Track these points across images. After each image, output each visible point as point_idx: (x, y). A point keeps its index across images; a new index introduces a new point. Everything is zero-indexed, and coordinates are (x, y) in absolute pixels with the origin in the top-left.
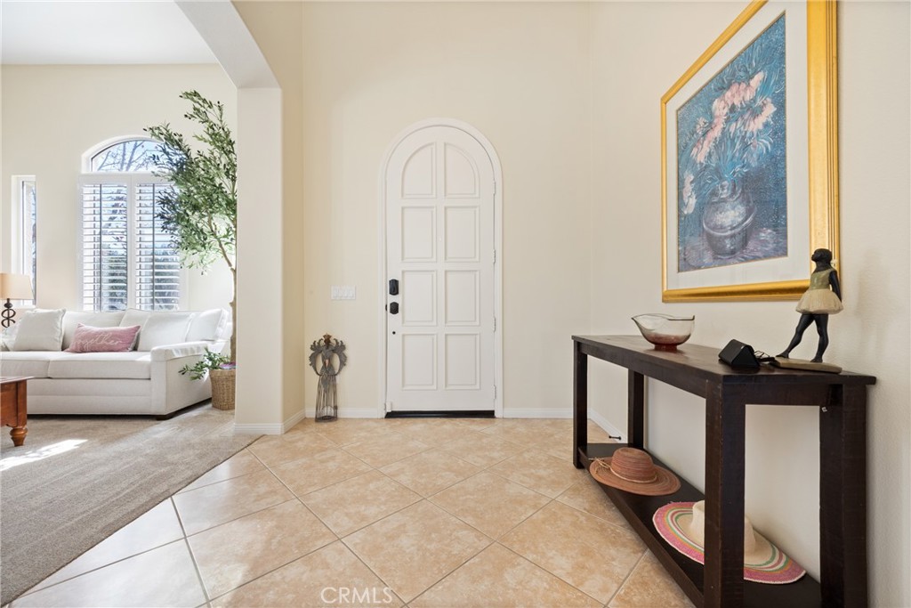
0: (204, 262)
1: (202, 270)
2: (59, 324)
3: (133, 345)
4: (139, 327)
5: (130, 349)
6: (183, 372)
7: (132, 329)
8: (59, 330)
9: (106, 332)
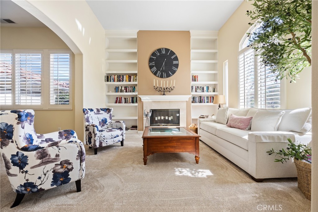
0: (293, 73)
1: (291, 79)
2: (226, 114)
3: (249, 127)
4: (252, 118)
5: (247, 129)
6: (270, 153)
7: (248, 118)
8: (226, 116)
9: (238, 119)
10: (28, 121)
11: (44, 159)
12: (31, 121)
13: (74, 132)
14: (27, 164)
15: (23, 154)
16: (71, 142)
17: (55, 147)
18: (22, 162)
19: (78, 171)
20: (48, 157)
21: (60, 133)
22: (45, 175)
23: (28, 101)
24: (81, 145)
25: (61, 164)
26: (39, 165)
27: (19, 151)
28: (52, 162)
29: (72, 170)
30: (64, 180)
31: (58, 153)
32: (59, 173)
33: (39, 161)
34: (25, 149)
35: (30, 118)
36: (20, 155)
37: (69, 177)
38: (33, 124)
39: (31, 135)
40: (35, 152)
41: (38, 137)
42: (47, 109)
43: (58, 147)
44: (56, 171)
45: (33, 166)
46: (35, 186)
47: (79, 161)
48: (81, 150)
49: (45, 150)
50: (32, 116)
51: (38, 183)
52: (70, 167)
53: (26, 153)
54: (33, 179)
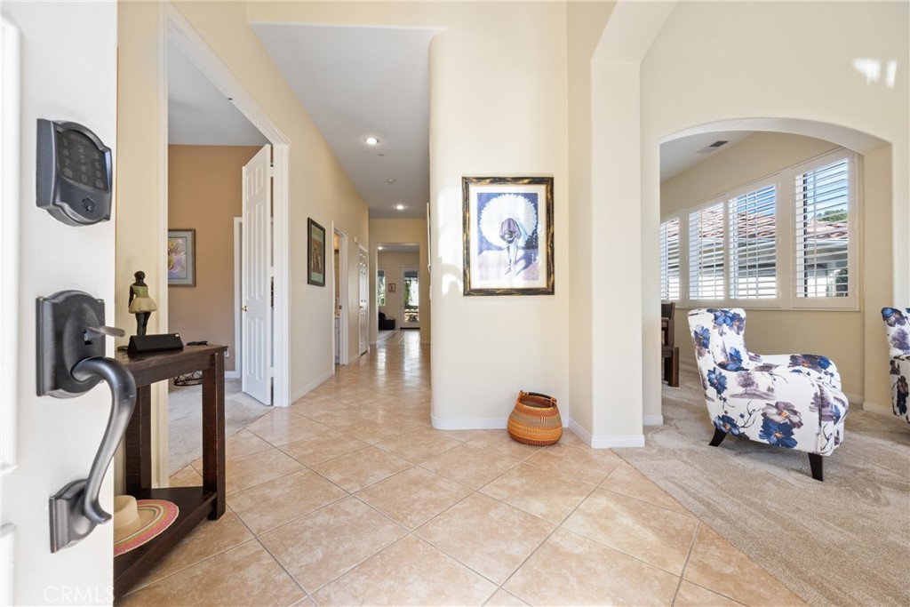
10: (735, 327)
11: (749, 388)
12: (739, 328)
13: (831, 362)
14: (726, 388)
15: (721, 373)
16: (799, 371)
17: (766, 373)
18: (720, 384)
19: (814, 435)
20: (754, 387)
21: (793, 358)
22: (750, 415)
23: (751, 292)
24: (821, 384)
25: (777, 406)
26: (741, 396)
27: (717, 367)
28: (760, 396)
29: (799, 427)
30: (783, 438)
31: (772, 386)
32: (772, 421)
33: (741, 390)
34: (723, 366)
35: (737, 323)
36: (717, 373)
37: (793, 437)
38: (742, 333)
39: (738, 352)
40: (735, 373)
41: (751, 358)
42: (791, 308)
43: (771, 375)
44: (768, 415)
45: (733, 393)
46: (735, 426)
47: (816, 415)
48: (822, 394)
49: (749, 374)
50: (741, 320)
51: (740, 422)
52: (795, 419)
53: (724, 372)
54: (733, 415)
